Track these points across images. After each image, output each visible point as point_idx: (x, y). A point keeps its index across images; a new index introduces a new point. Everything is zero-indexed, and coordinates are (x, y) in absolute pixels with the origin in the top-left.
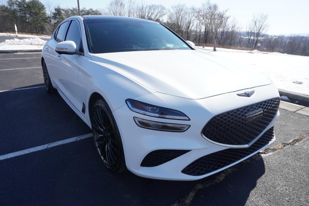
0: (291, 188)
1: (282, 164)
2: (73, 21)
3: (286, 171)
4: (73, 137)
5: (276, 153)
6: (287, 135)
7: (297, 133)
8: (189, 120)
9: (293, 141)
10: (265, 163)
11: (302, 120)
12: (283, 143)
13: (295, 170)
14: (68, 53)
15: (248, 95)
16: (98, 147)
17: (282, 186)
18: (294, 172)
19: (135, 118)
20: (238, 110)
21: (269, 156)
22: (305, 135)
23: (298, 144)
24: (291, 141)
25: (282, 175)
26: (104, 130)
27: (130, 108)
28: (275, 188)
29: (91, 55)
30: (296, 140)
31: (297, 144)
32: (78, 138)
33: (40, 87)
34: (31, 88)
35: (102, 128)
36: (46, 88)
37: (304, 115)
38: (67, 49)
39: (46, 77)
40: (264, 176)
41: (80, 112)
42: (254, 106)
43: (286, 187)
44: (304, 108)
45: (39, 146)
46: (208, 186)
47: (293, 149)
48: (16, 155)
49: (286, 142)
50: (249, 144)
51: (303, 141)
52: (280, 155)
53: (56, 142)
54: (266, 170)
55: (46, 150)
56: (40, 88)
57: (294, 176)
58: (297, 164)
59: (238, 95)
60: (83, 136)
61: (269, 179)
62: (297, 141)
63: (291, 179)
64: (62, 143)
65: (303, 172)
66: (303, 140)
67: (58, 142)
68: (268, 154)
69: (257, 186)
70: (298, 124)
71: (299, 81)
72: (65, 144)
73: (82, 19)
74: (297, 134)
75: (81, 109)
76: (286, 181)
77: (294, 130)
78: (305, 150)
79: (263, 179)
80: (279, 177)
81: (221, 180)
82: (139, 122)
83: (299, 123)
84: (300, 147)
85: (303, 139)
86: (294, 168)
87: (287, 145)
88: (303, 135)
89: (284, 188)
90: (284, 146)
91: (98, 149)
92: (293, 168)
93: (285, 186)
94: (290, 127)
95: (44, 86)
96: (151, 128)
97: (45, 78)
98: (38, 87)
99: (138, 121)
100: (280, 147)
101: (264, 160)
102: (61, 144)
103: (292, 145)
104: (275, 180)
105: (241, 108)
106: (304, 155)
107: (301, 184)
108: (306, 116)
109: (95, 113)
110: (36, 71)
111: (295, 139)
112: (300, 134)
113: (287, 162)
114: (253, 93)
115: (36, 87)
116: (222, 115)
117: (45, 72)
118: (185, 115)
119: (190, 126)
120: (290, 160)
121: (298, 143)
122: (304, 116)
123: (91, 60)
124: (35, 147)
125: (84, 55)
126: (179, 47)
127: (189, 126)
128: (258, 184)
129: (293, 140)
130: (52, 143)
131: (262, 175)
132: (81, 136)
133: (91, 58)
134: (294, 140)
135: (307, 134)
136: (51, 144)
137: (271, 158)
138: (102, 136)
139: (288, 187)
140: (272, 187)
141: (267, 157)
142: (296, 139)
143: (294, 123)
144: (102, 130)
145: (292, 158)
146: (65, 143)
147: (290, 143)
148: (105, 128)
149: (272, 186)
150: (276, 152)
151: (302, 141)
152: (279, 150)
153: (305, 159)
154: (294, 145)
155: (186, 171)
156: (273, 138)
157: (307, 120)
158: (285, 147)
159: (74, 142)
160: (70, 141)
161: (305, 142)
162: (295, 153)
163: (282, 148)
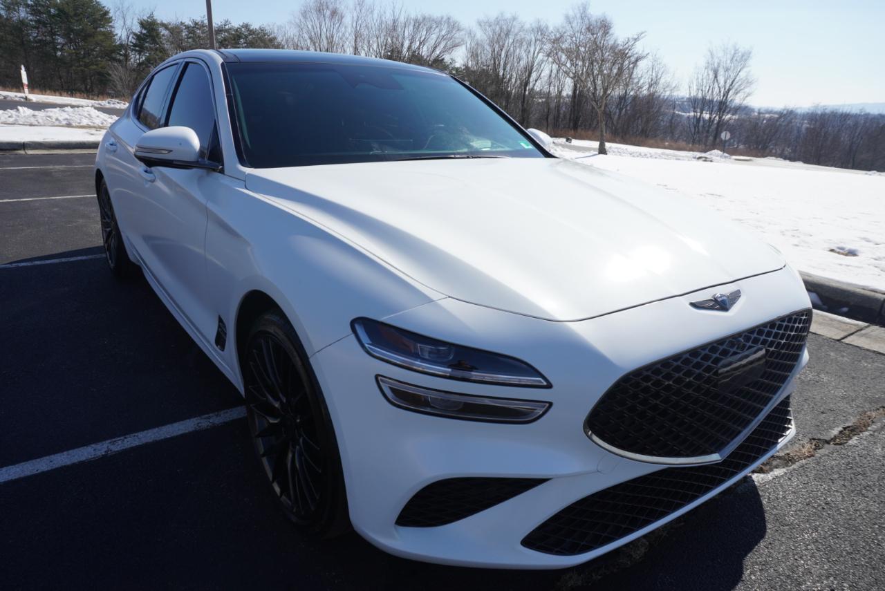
0: (845, 585)
1: (816, 505)
2: (190, 64)
3: (826, 529)
4: (189, 418)
5: (794, 469)
6: (822, 413)
7: (852, 407)
8: (549, 386)
9: (841, 432)
10: (765, 502)
11: (865, 367)
12: (814, 439)
13: (854, 526)
14: (175, 163)
15: (721, 304)
16: (263, 455)
17: (817, 577)
18: (851, 532)
19: (379, 378)
20: (694, 352)
21: (774, 479)
22: (874, 414)
23: (856, 442)
24: (835, 432)
25: (817, 541)
26: (281, 402)
27: (367, 345)
28: (799, 584)
29: (245, 173)
30: (849, 427)
31: (854, 441)
32: (202, 421)
33: (90, 257)
34: (64, 260)
35: (277, 399)
36: (110, 262)
37: (868, 350)
38: (171, 151)
39: (108, 230)
40: (762, 544)
41: (208, 342)
42: (741, 339)
43: (831, 578)
44: (867, 327)
45: (84, 446)
46: (599, 577)
47: (843, 458)
48: (10, 478)
49: (821, 434)
50: (722, 451)
51: (871, 433)
52: (807, 476)
53: (136, 434)
54: (769, 526)
55: (105, 459)
56: (91, 260)
57: (852, 545)
58: (859, 504)
59: (693, 305)
60: (217, 416)
61: (779, 553)
62: (853, 430)
63: (844, 553)
64: (153, 436)
65: (878, 532)
66: (869, 428)
67: (141, 435)
68: (771, 473)
69: (744, 578)
70: (853, 378)
71: (848, 246)
72: (162, 440)
73: (220, 60)
74: (851, 411)
75: (212, 333)
76: (829, 562)
77: (843, 398)
78: (880, 461)
79: (761, 554)
80: (809, 547)
81: (638, 557)
82: (393, 390)
83: (853, 375)
84: (864, 452)
85: (869, 426)
86: (850, 519)
87: (826, 445)
88: (868, 413)
89: (825, 582)
90: (817, 448)
91: (265, 460)
92: (848, 517)
93: (828, 578)
94: (830, 388)
95: (104, 255)
96: (428, 410)
97: (106, 231)
98: (84, 258)
99: (391, 388)
100: (804, 450)
101: (761, 493)
102: (151, 441)
103: (841, 444)
104: (796, 557)
105: (703, 347)
106: (876, 476)
107: (874, 569)
108: (874, 352)
109: (254, 351)
110: (82, 208)
111: (847, 425)
112: (860, 410)
113: (829, 499)
114: (735, 296)
115: (79, 258)
116: (647, 371)
117: (107, 215)
118: (535, 372)
119: (551, 404)
120: (837, 491)
121: (856, 438)
122: (868, 353)
123: (246, 188)
124: (71, 452)
125: (222, 171)
126: (507, 149)
127: (547, 405)
128: (748, 572)
129: (840, 429)
130: (122, 438)
131: (757, 542)
132: (211, 415)
133: (247, 181)
134: (845, 429)
135: (881, 409)
136: (120, 442)
137: (782, 486)
138: (276, 422)
139: (835, 578)
140: (789, 581)
141: (770, 482)
142: (850, 424)
143: (840, 376)
144: (277, 405)
145: (844, 485)
146: (163, 438)
147: (834, 439)
148: (285, 401)
149: (788, 577)
150: (794, 466)
151: (867, 430)
152: (804, 461)
153: (879, 490)
154: (845, 445)
156: (789, 428)
157: (876, 364)
158: (819, 451)
159: (190, 433)
160: (179, 430)
161: (876, 434)
162: (849, 471)
163: (812, 456)
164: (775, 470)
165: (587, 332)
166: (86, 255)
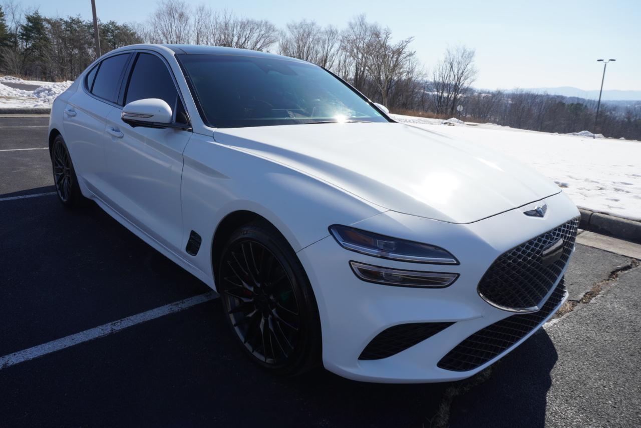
0: (610, 383)
1: (582, 339)
2: (141, 55)
3: (591, 352)
4: (163, 305)
5: (564, 319)
6: (571, 285)
7: (587, 281)
8: (458, 263)
9: (584, 296)
10: (552, 339)
11: (588, 256)
12: (570, 301)
13: (606, 350)
14: (154, 124)
15: (539, 213)
16: (235, 325)
17: (594, 380)
18: (605, 353)
19: (352, 263)
20: (530, 242)
21: (553, 325)
22: (601, 284)
23: (595, 301)
24: (581, 296)
25: (588, 360)
26: (255, 287)
27: (341, 242)
28: (585, 385)
29: (212, 131)
30: (588, 292)
31: (593, 300)
32: (174, 307)
33: (41, 195)
34: (21, 197)
35: (250, 283)
36: (62, 198)
37: (587, 246)
38: (153, 116)
39: (60, 174)
40: (558, 363)
42: (551, 234)
43: (602, 380)
44: (582, 232)
45: (94, 327)
46: (468, 389)
47: (590, 311)
48: (46, 352)
49: (574, 297)
50: (538, 305)
51: (602, 295)
52: (572, 322)
53: (129, 318)
54: (558, 353)
55: (112, 336)
56: (42, 197)
57: (608, 361)
58: (606, 337)
59: (526, 213)
60: (182, 303)
61: (569, 368)
62: (591, 294)
63: (605, 366)
64: (142, 319)
65: (620, 352)
66: (600, 293)
67: (132, 318)
68: (551, 322)
69: (553, 384)
70: (583, 263)
71: (562, 181)
72: (149, 321)
73: (173, 53)
74: (587, 283)
76: (598, 371)
77: (581, 275)
78: (610, 311)
79: (559, 369)
80: (585, 363)
81: (487, 376)
83: (583, 261)
84: (601, 307)
85: (599, 291)
86: (603, 346)
87: (578, 304)
88: (597, 284)
89: (599, 382)
90: (574, 306)
91: (237, 329)
92: (602, 345)
93: (600, 380)
94: (572, 270)
95: (55, 193)
96: (383, 281)
97: (57, 175)
98: (36, 195)
99: (359, 269)
100: (566, 308)
101: (549, 334)
102: (141, 322)
103: (586, 303)
104: (579, 369)
105: (535, 239)
106: (612, 320)
107: (624, 373)
108: (591, 247)
109: (232, 253)
110: (18, 159)
111: (587, 291)
112: (592, 282)
113: (588, 335)
114: (545, 207)
115: (33, 196)
116: (510, 253)
117: (59, 162)
118: (448, 254)
119: (459, 275)
120: (592, 330)
121: (594, 299)
122: (587, 247)
123: (215, 141)
124: (85, 332)
125: (192, 131)
127: (457, 275)
128: (554, 380)
129: (584, 294)
130: (119, 321)
131: (554, 363)
132: (178, 302)
133: (214, 136)
134: (586, 293)
135: (604, 281)
136: (119, 324)
137: (559, 329)
138: (251, 300)
139: (604, 380)
140: (579, 383)
141: (551, 327)
142: (589, 291)
143: (576, 262)
144: (252, 289)
145: (594, 327)
146: (149, 319)
147: (582, 300)
148: (259, 285)
149: (578, 381)
150: (563, 317)
151: (599, 294)
152: (568, 314)
153: (615, 328)
154: (589, 303)
155: (446, 363)
157: (594, 254)
158: (575, 307)
159: (167, 315)
160: (159, 313)
161: (605, 296)
162: (595, 318)
163: (572, 310)
164: (553, 320)
165: (476, 230)
166: (37, 193)
